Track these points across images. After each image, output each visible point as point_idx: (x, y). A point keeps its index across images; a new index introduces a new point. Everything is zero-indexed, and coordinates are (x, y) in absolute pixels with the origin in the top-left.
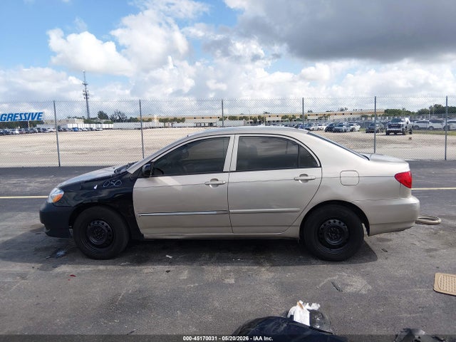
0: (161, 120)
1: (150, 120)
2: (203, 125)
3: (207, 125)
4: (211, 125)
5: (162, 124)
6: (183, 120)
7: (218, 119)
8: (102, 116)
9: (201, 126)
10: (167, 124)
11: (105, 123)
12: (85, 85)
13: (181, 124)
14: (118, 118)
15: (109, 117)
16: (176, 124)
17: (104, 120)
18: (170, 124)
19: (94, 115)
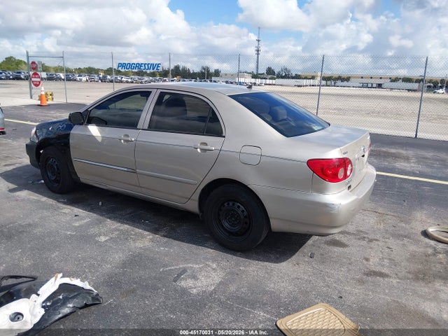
0: (324, 79)
1: (313, 78)
2: (370, 85)
3: (374, 86)
4: (380, 86)
5: (324, 82)
6: (348, 79)
7: (389, 80)
8: (270, 72)
9: (367, 87)
10: (329, 83)
11: (270, 79)
12: (259, 41)
13: (345, 83)
14: (284, 75)
15: (276, 73)
16: (339, 83)
17: (270, 76)
18: (333, 83)
19: (263, 70)
